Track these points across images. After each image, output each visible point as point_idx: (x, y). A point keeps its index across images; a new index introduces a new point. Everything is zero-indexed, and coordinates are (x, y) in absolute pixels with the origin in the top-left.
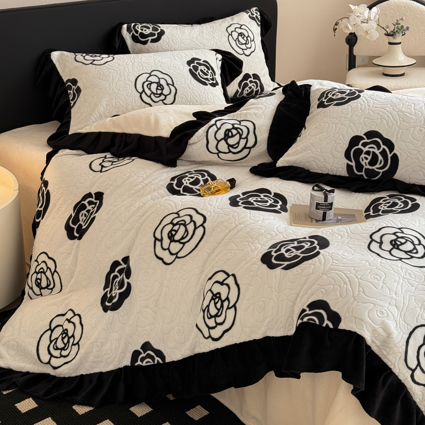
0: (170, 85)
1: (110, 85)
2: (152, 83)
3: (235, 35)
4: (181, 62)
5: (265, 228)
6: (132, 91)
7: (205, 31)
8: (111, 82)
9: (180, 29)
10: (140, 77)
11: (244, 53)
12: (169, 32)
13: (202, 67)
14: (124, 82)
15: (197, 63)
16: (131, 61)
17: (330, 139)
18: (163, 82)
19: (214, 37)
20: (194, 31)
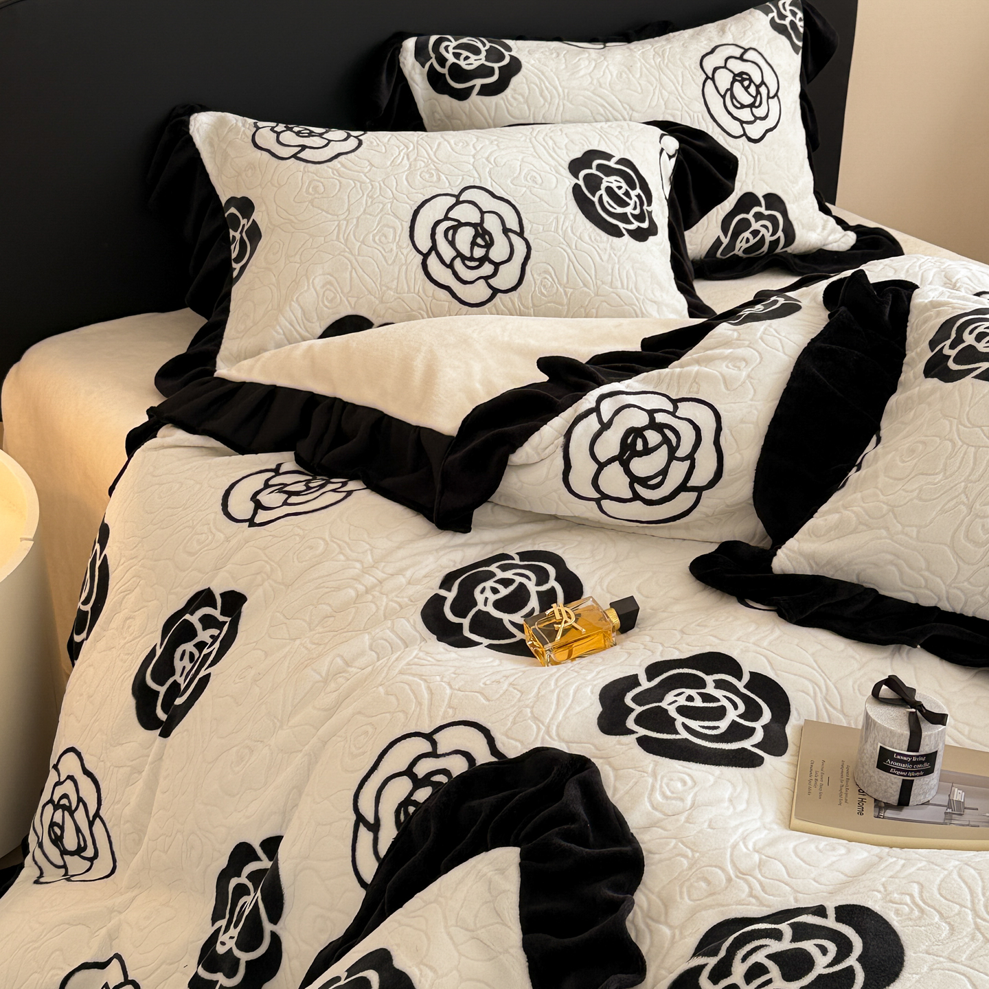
0: (510, 234)
1: (338, 225)
2: (460, 224)
3: (724, 79)
4: (553, 163)
5: (692, 850)
6: (399, 247)
7: (639, 65)
8: (343, 217)
9: (567, 56)
10: (427, 205)
11: (745, 134)
12: (532, 65)
13: (612, 178)
14: (381, 218)
15: (599, 167)
16: (408, 155)
17: (952, 499)
18: (492, 224)
19: (661, 84)
20: (606, 63)
